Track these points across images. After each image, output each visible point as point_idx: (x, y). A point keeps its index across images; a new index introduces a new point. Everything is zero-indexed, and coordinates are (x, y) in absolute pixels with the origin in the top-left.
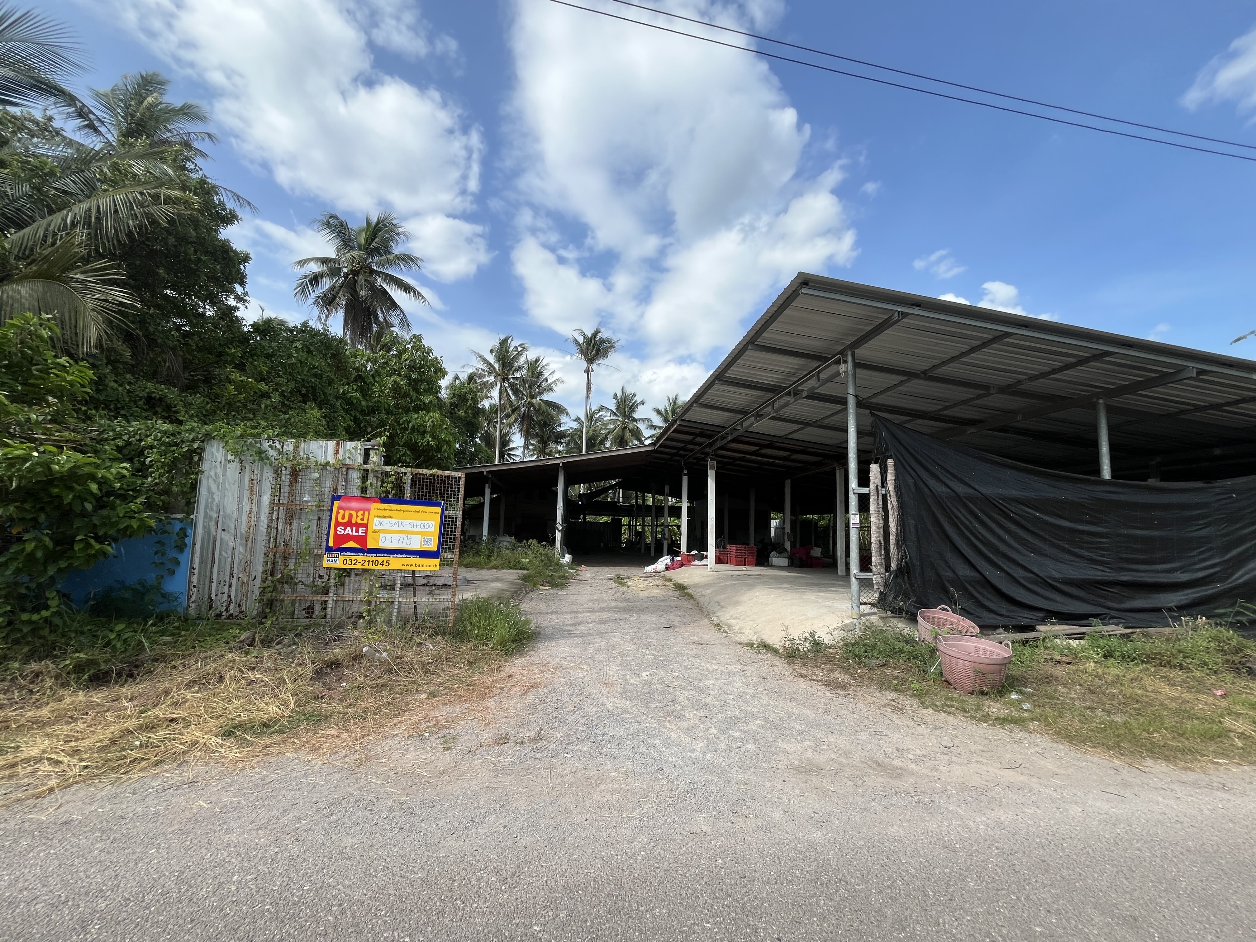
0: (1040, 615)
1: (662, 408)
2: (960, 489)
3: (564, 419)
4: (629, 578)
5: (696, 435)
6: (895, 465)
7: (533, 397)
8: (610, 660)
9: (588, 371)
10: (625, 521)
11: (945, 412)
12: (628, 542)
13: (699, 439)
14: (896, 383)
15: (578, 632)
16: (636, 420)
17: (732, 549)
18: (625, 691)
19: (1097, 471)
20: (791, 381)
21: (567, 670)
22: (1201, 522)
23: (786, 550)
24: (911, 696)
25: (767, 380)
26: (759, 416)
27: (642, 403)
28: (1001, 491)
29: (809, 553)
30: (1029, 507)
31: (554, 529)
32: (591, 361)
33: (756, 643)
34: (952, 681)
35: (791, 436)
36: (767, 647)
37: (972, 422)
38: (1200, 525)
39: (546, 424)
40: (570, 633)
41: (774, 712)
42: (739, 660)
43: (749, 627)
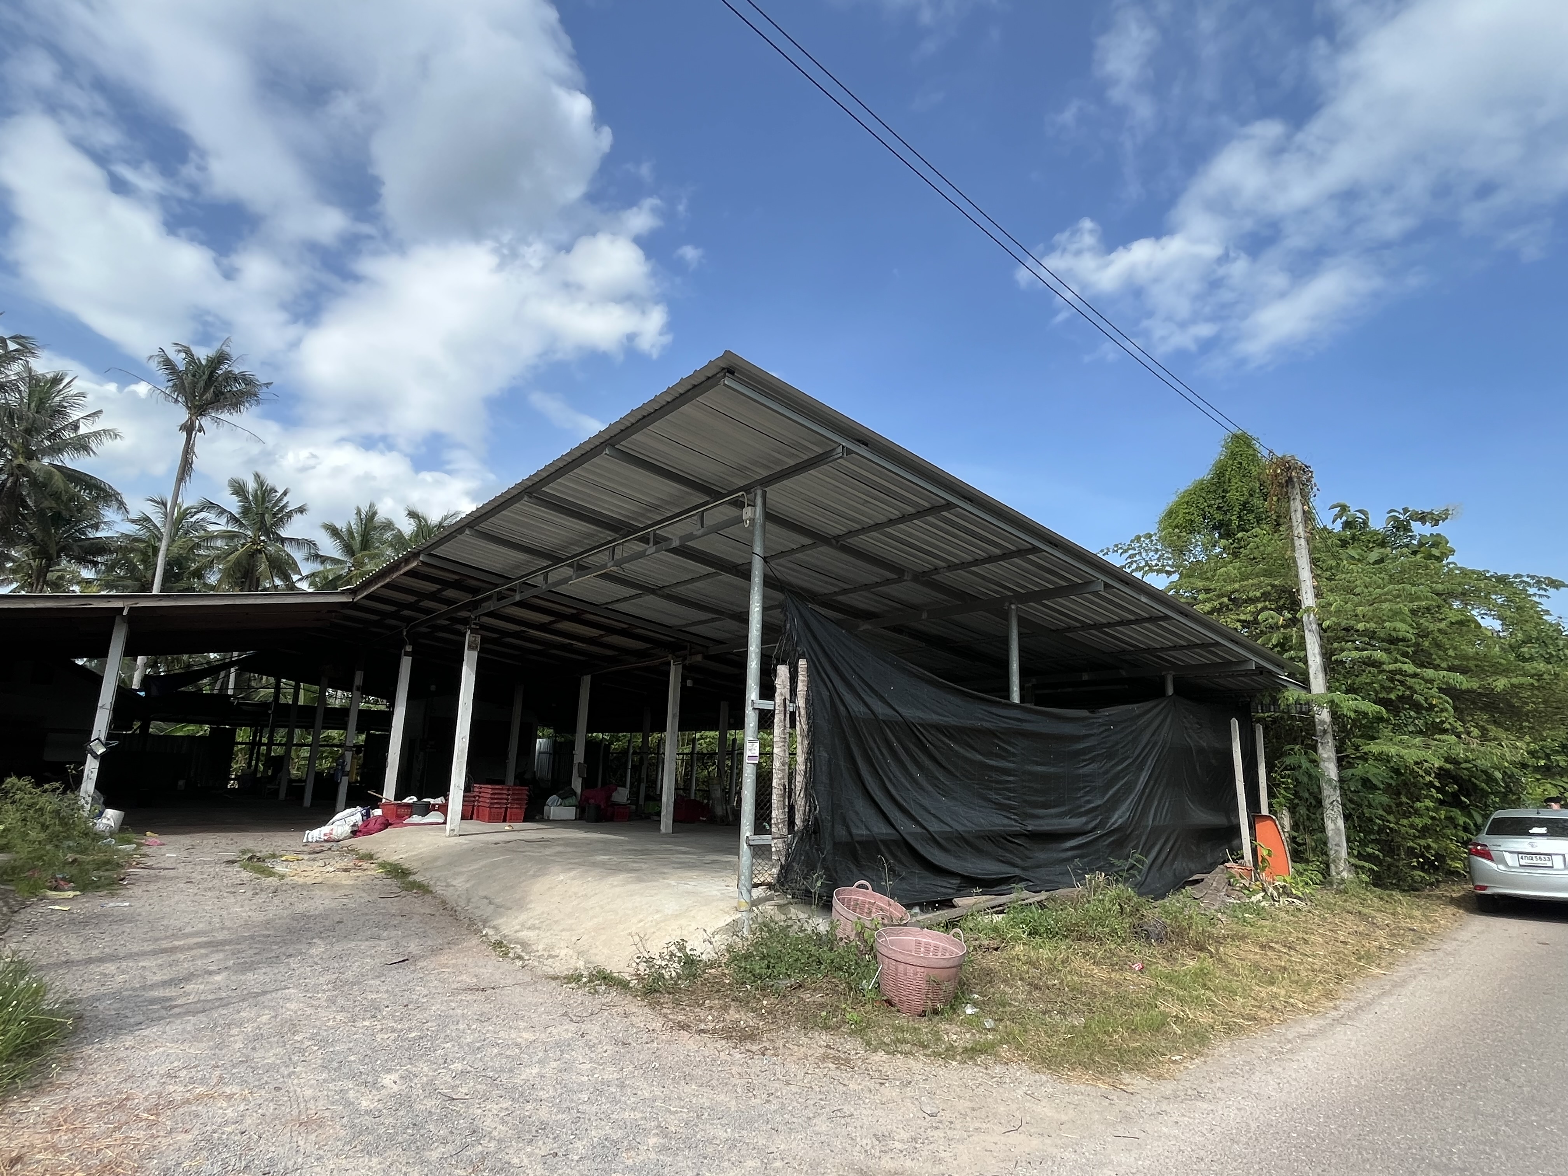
0: (956, 882)
1: (341, 525)
2: (880, 709)
3: (109, 514)
4: (273, 856)
5: (446, 584)
6: (808, 669)
7: (30, 456)
8: (295, 1058)
9: (189, 429)
10: (243, 735)
11: (840, 598)
12: (248, 779)
13: (450, 593)
14: (795, 547)
15: (191, 999)
16: (283, 540)
17: (486, 791)
18: (358, 1132)
19: (1006, 691)
20: (649, 518)
21: (185, 1109)
22: (1087, 757)
23: (575, 794)
24: (850, 1035)
25: (612, 511)
26: (581, 569)
27: (301, 510)
28: (922, 715)
29: (611, 796)
30: (946, 736)
31: (81, 752)
32: (199, 409)
33: (585, 973)
34: (896, 1000)
35: (615, 606)
36: (606, 978)
37: (868, 616)
38: (1086, 760)
39: (58, 519)
40: (167, 1004)
41: (670, 1111)
42: (565, 1014)
43: (563, 944)
